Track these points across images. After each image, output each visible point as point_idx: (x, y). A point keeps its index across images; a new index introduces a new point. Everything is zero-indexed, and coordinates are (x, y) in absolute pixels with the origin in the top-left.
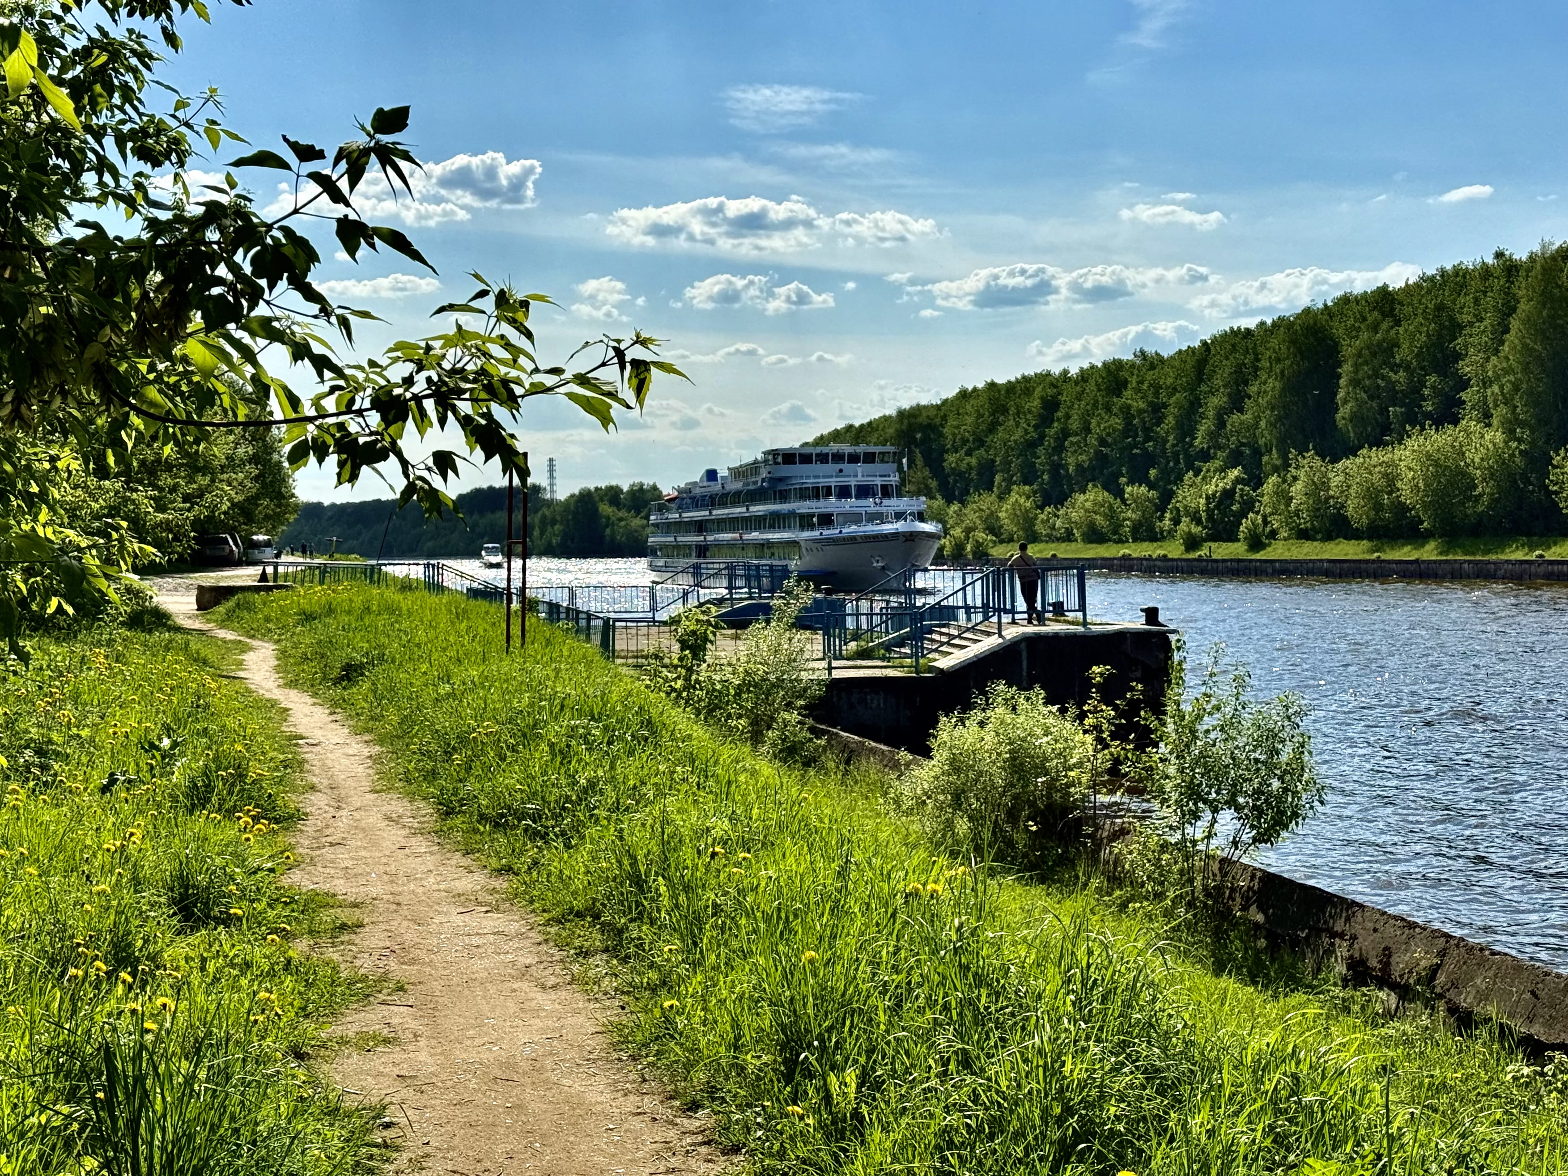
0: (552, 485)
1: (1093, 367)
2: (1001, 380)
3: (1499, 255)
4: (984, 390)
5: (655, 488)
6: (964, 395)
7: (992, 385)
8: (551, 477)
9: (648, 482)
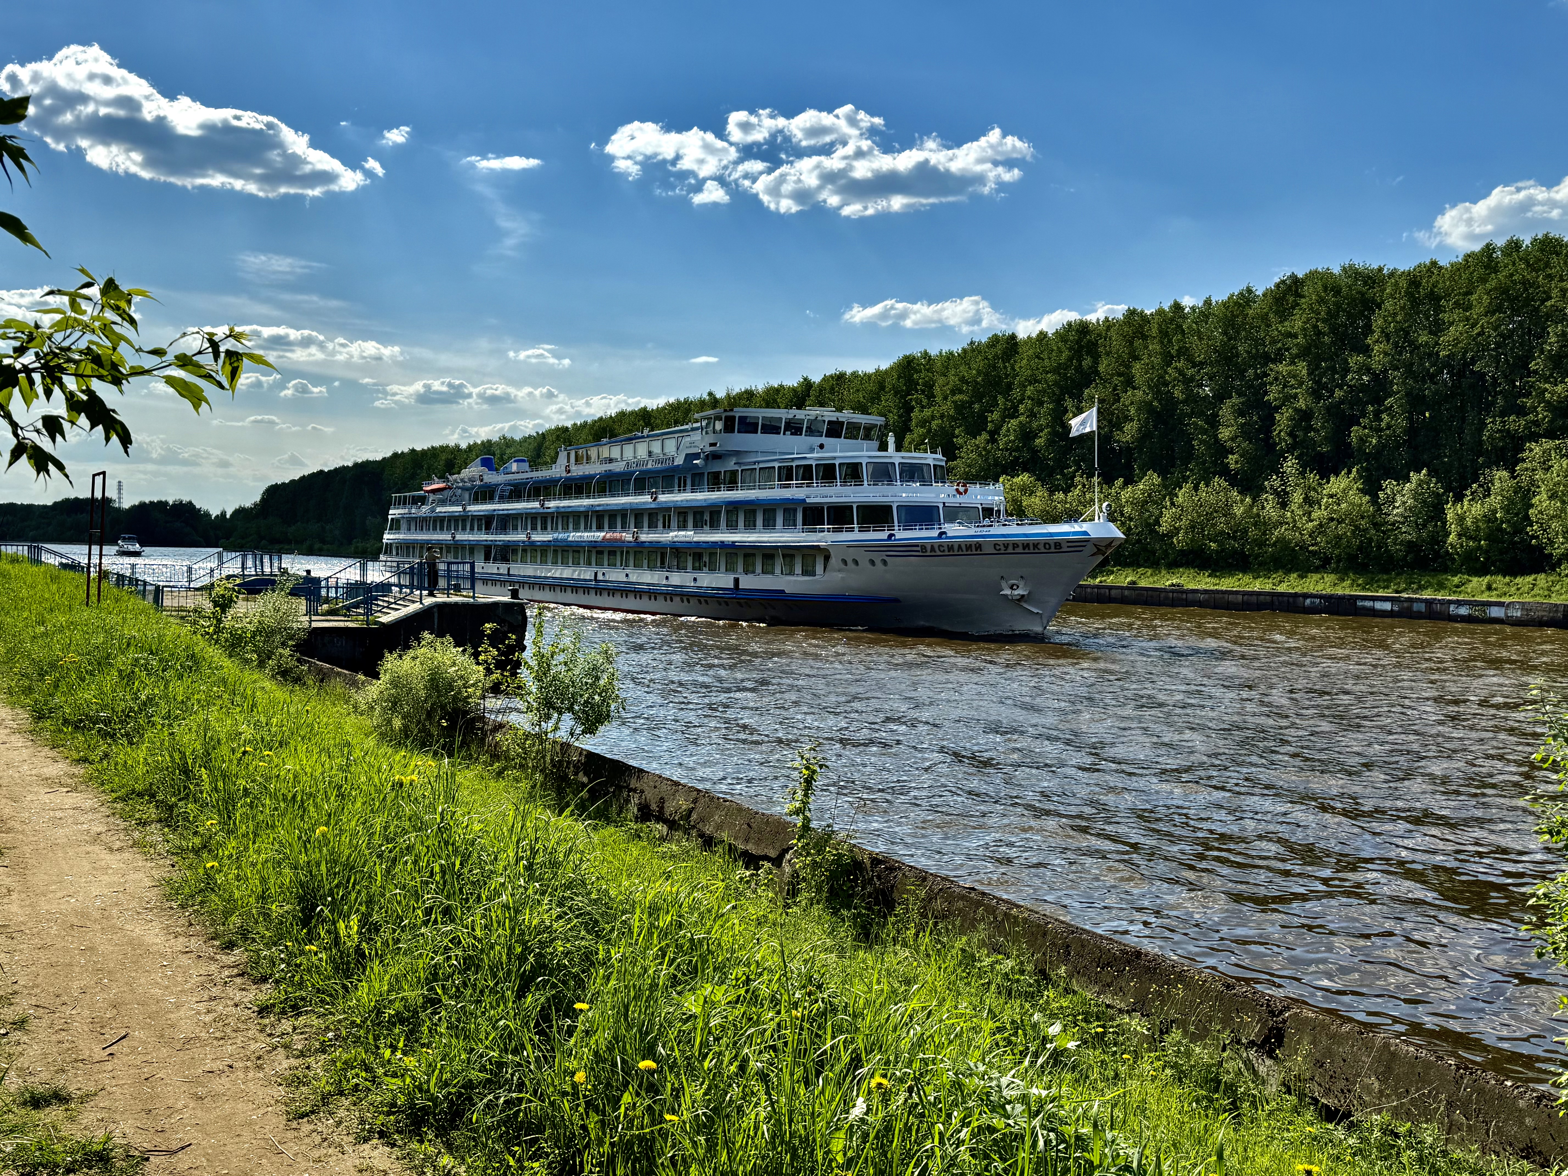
0: (120, 498)
1: (475, 444)
2: (418, 448)
3: (710, 394)
4: (407, 454)
5: (190, 503)
6: (395, 455)
7: (413, 451)
8: (120, 493)
9: (185, 499)
